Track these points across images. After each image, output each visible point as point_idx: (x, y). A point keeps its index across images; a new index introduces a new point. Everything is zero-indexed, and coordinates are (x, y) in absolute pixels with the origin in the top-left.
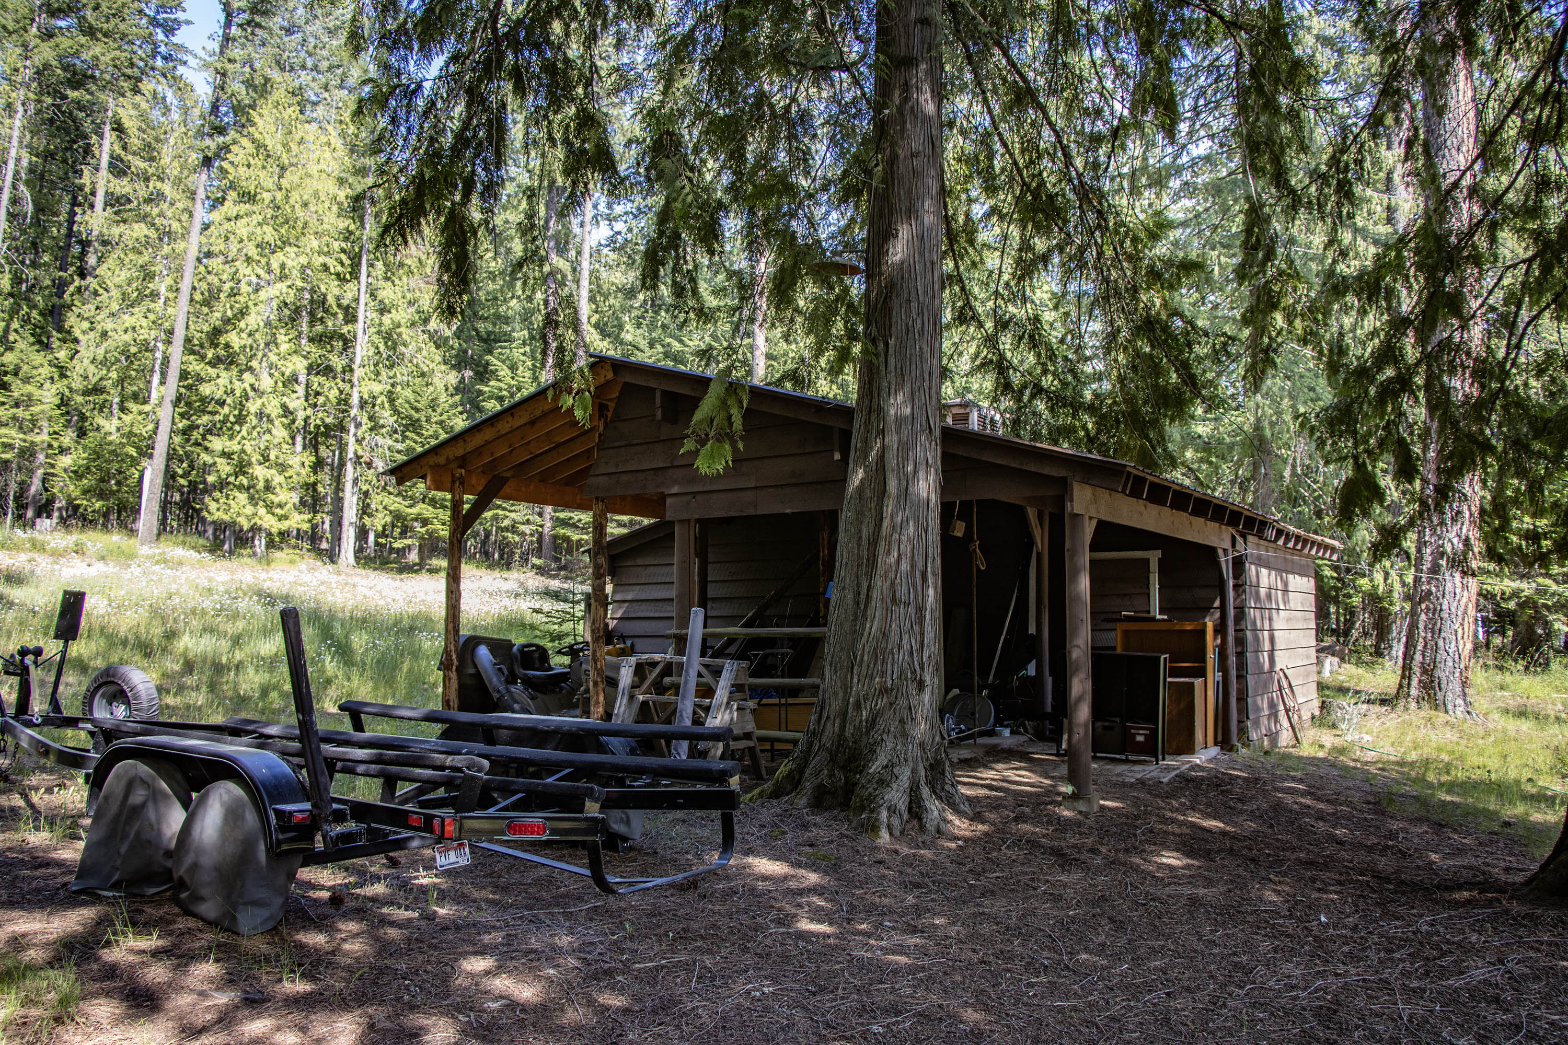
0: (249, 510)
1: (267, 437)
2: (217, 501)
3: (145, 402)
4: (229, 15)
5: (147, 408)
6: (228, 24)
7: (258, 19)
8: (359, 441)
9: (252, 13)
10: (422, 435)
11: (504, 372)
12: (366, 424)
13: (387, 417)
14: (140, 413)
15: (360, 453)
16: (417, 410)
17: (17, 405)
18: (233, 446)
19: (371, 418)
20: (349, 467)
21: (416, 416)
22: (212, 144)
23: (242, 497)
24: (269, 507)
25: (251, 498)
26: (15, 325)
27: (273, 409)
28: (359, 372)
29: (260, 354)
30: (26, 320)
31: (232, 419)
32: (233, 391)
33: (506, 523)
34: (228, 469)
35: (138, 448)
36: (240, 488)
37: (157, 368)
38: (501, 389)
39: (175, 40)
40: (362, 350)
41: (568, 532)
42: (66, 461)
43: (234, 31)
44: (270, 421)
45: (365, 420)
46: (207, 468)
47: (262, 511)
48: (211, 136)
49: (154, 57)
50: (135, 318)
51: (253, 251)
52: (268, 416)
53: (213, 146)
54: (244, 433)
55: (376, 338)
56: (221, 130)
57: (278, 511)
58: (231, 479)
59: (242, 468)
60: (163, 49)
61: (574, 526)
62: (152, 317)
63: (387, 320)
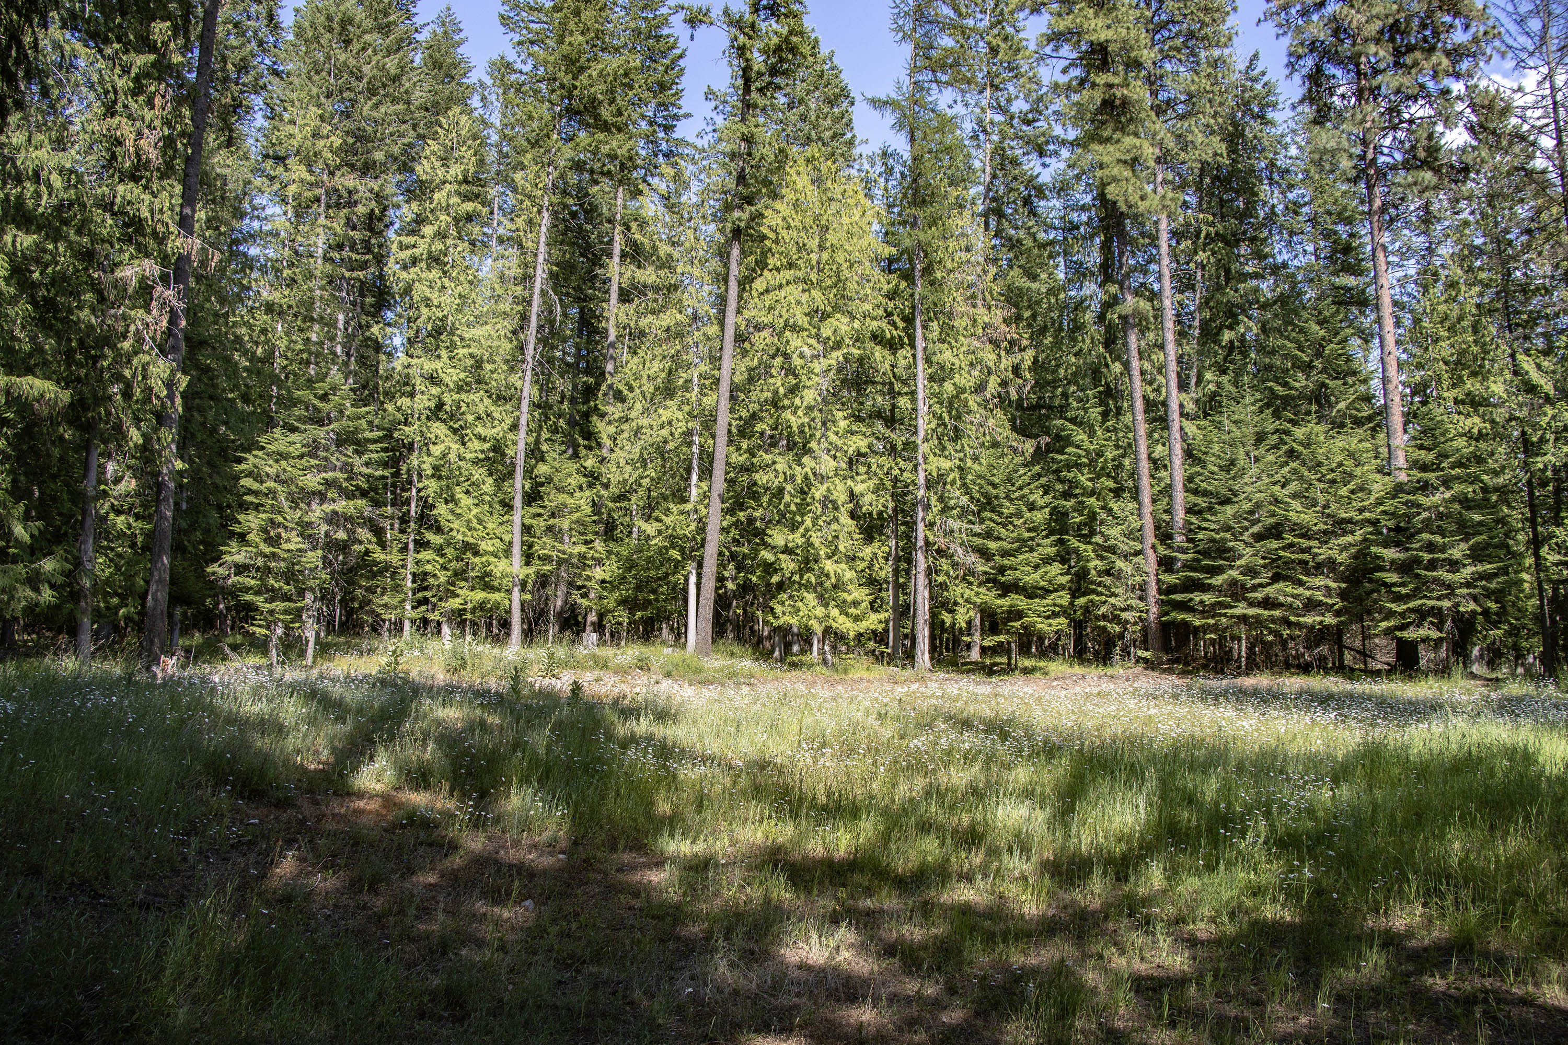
0: (820, 611)
1: (834, 526)
2: (783, 603)
3: (684, 500)
4: (747, 82)
5: (689, 507)
6: (747, 89)
7: (778, 80)
8: (931, 525)
9: (771, 75)
10: (1000, 514)
11: (1080, 436)
12: (936, 507)
13: (957, 496)
14: (682, 513)
15: (931, 538)
16: (995, 486)
17: (553, 515)
18: (797, 539)
19: (941, 499)
20: (920, 557)
21: (995, 492)
22: (741, 216)
23: (810, 597)
24: (843, 607)
25: (821, 597)
26: (545, 435)
27: (841, 496)
28: (924, 448)
29: (818, 435)
30: (555, 431)
31: (793, 508)
32: (793, 477)
33: (1103, 610)
34: (792, 566)
35: (682, 550)
36: (808, 586)
37: (695, 465)
38: (1079, 456)
39: (675, 136)
40: (924, 424)
41: (1188, 617)
42: (599, 573)
43: (754, 95)
44: (836, 508)
45: (933, 500)
46: (770, 568)
47: (835, 612)
48: (740, 207)
49: (656, 155)
50: (670, 411)
51: (803, 321)
52: (834, 502)
53: (745, 216)
54: (808, 522)
55: (936, 408)
56: (749, 200)
57: (852, 611)
58: (796, 578)
59: (808, 562)
60: (664, 146)
61: (1192, 610)
62: (687, 408)
63: (948, 387)
